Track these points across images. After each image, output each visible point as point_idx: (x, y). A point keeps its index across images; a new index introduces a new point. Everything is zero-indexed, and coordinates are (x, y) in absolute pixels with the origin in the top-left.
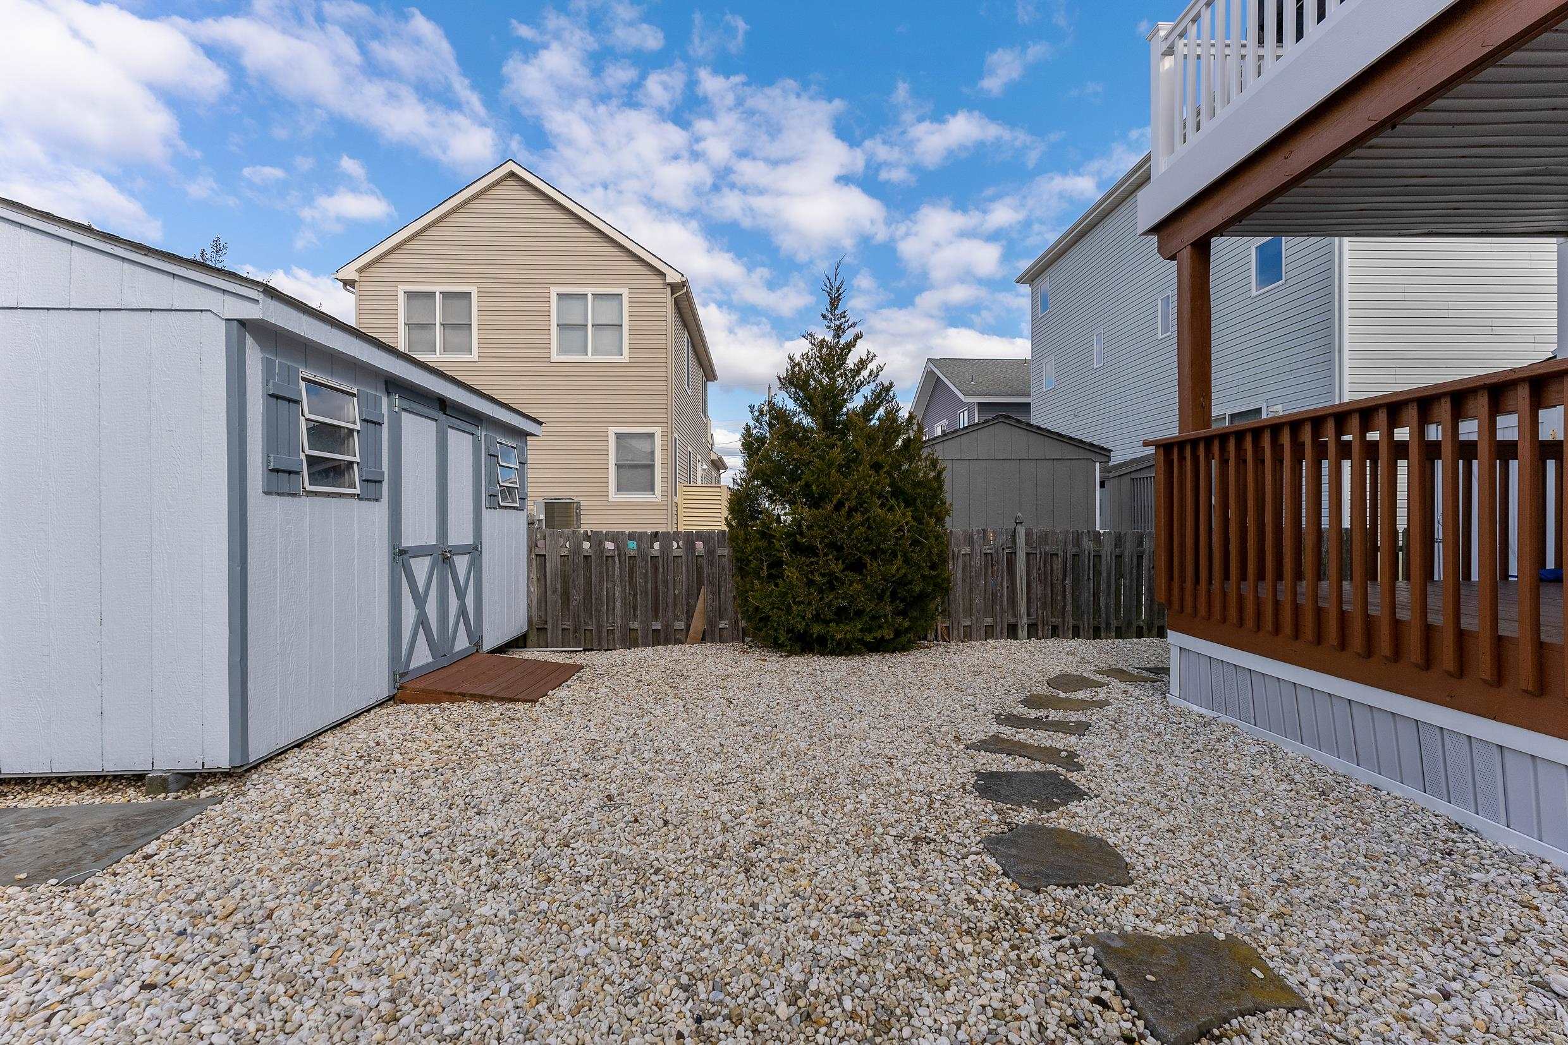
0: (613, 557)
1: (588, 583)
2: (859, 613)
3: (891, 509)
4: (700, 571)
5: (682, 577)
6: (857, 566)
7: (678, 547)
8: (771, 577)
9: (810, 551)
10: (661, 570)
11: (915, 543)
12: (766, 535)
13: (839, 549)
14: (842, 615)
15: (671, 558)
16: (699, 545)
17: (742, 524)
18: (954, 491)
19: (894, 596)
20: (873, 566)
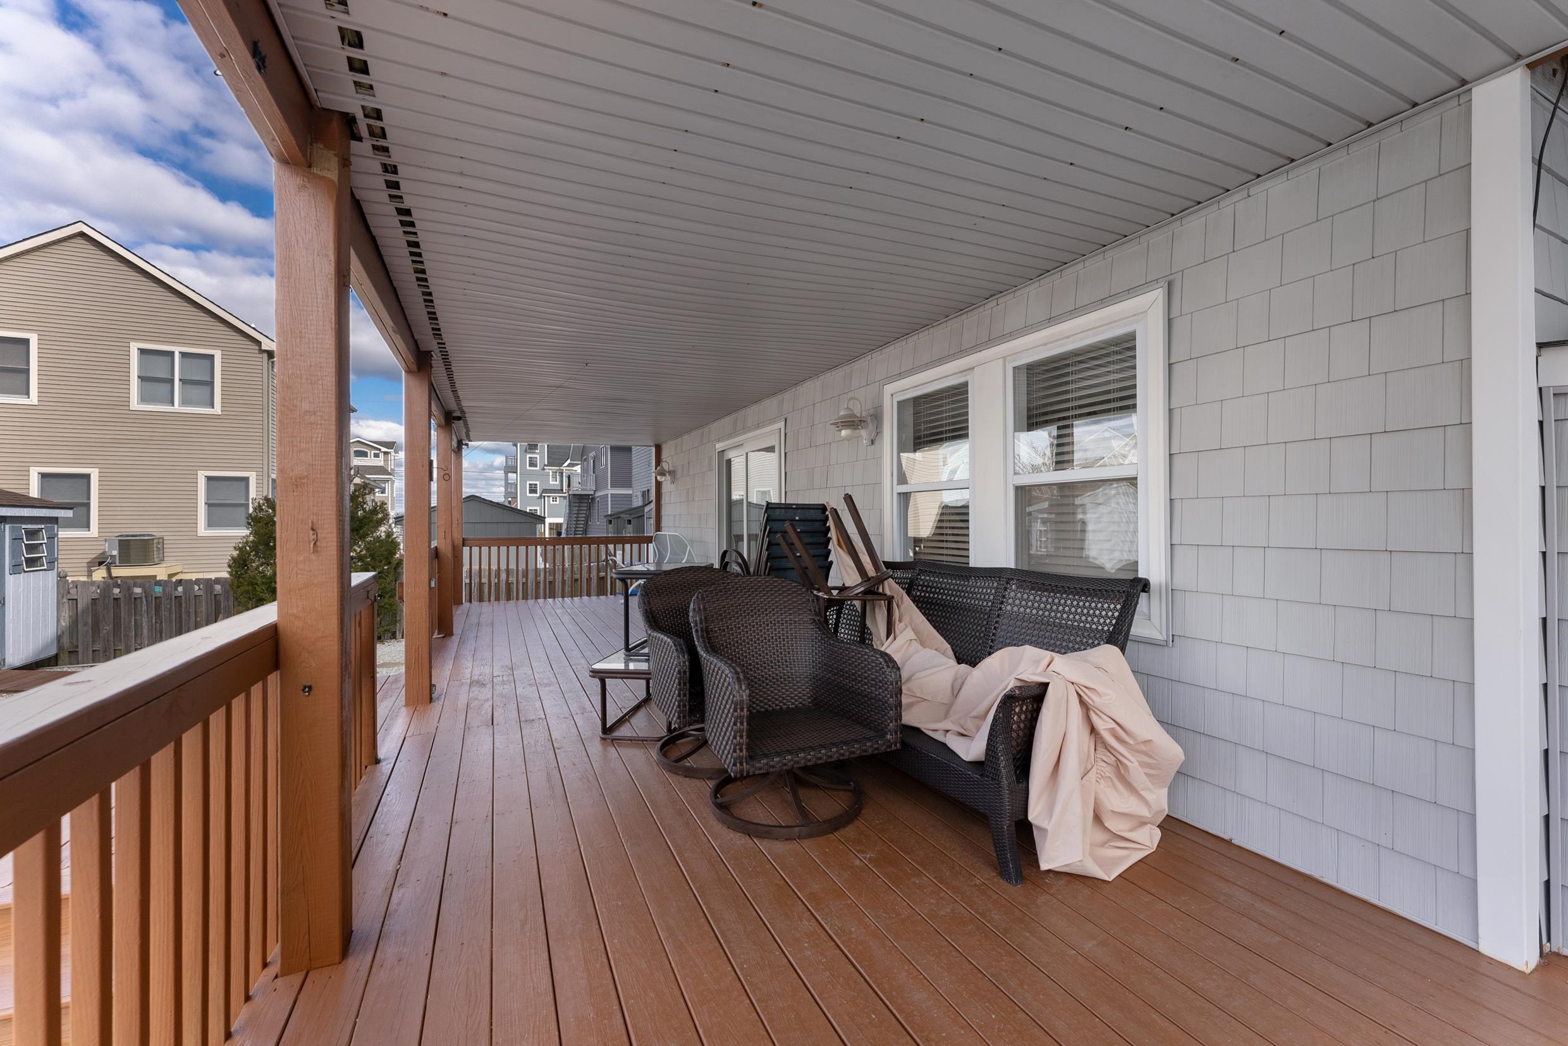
0: (141, 598)
1: (118, 617)
4: (217, 604)
7: (200, 589)
10: (184, 605)
15: (192, 597)
16: (218, 587)
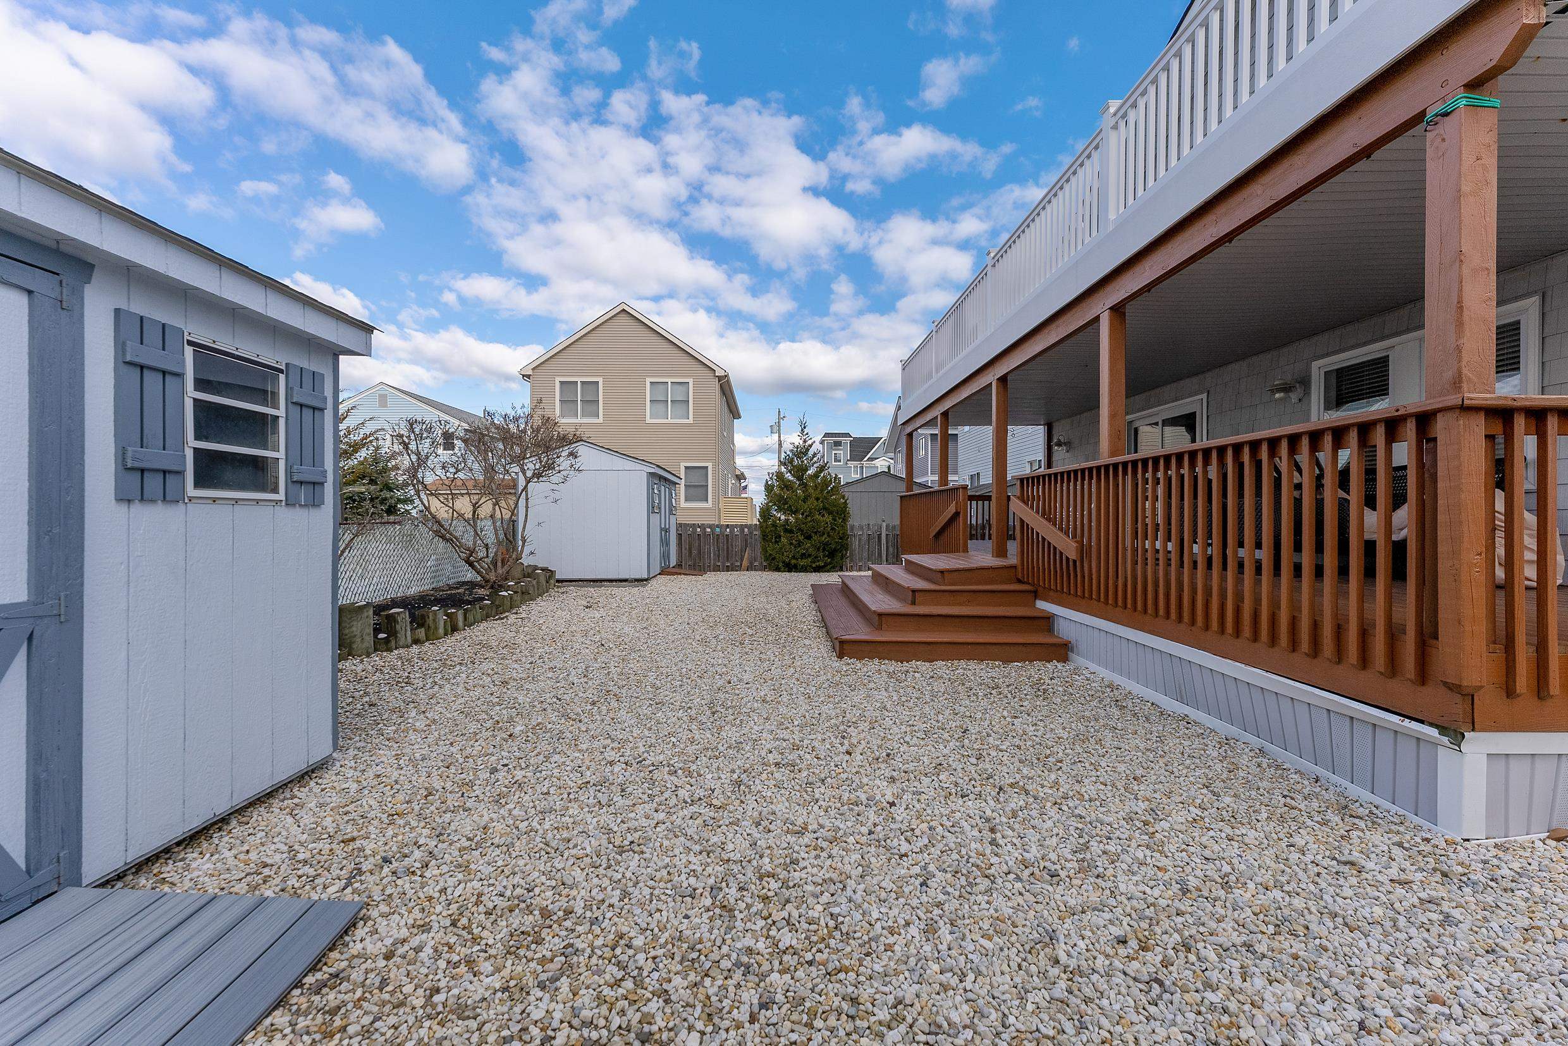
0: (708, 534)
1: (700, 545)
2: (810, 556)
3: (823, 516)
4: (746, 541)
5: (739, 543)
6: (809, 537)
7: (737, 530)
8: (776, 542)
9: (791, 531)
10: (730, 540)
11: (833, 529)
12: (774, 525)
13: (802, 531)
14: (803, 556)
15: (734, 535)
16: (746, 530)
17: (765, 521)
18: (853, 508)
19: (824, 549)
20: (815, 537)
